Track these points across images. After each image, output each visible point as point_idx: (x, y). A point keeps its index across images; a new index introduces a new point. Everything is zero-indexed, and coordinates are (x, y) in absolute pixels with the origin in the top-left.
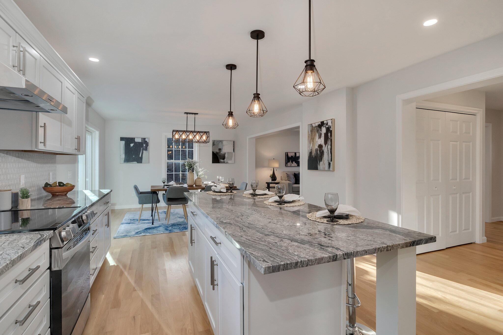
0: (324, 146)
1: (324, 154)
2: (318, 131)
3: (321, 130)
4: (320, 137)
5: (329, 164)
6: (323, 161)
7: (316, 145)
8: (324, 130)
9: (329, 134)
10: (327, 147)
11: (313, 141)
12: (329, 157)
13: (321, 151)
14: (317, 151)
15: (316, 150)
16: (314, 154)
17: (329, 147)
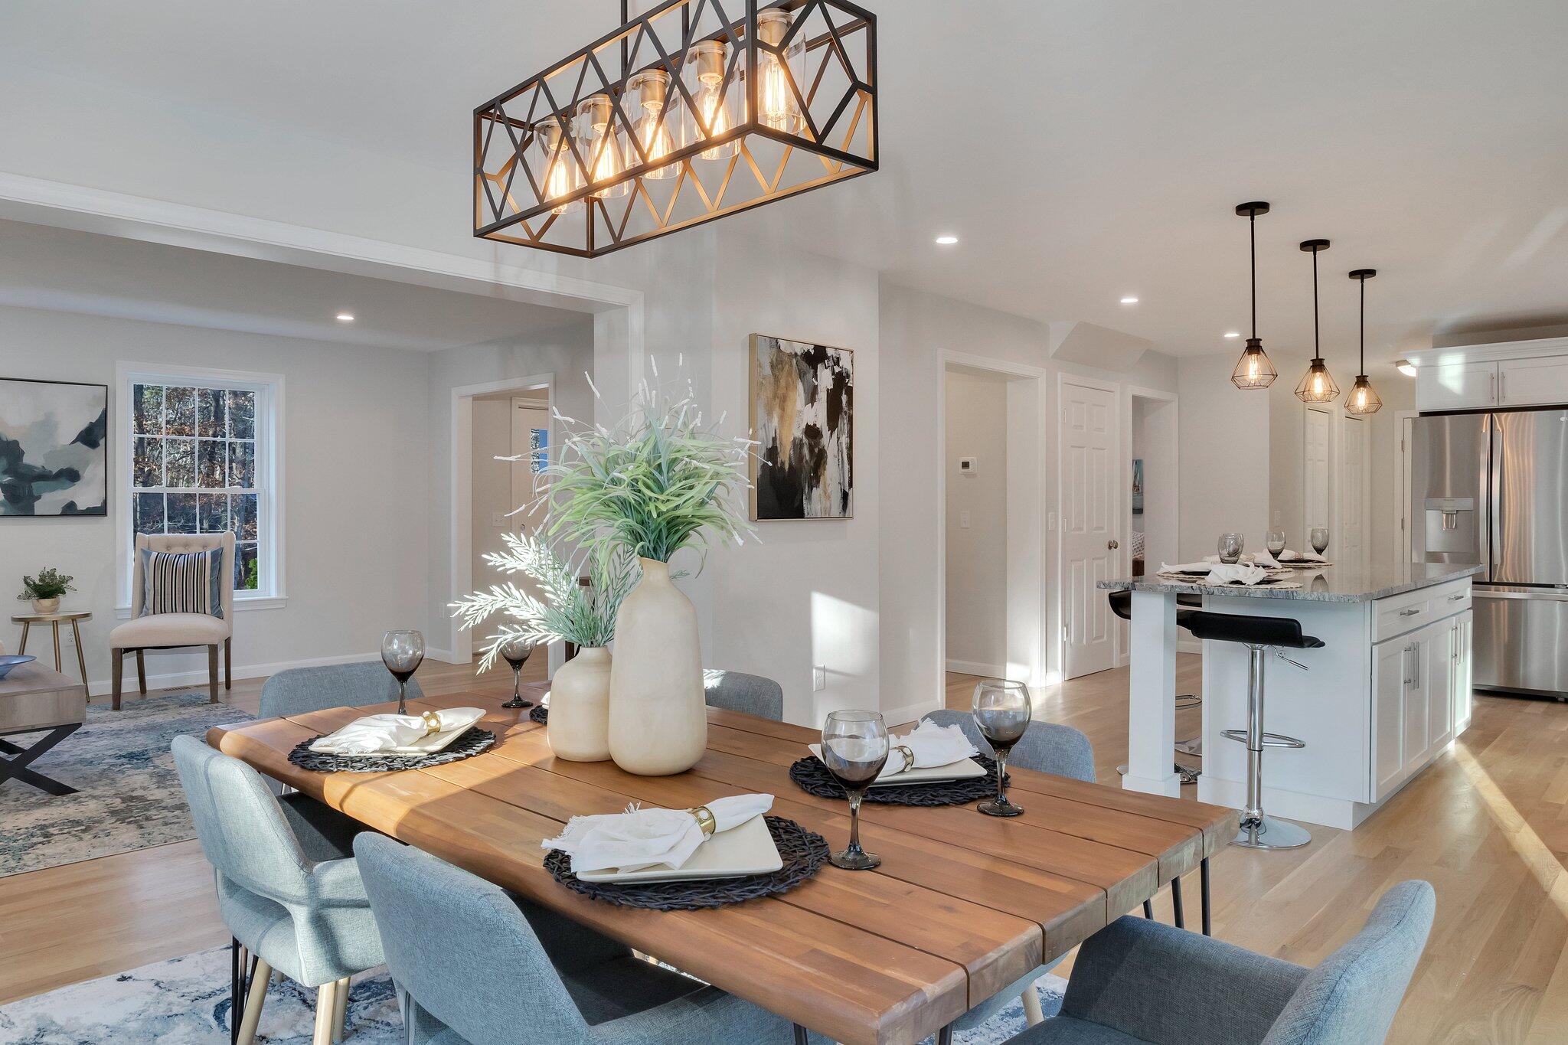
0: (826, 432)
1: (825, 463)
2: (802, 375)
3: (815, 376)
4: (812, 397)
5: (845, 496)
6: (825, 486)
7: (796, 425)
8: (825, 379)
9: (844, 398)
10: (838, 438)
11: (783, 409)
12: (843, 473)
13: (816, 450)
14: (801, 445)
15: (797, 445)
16: (786, 455)
17: (844, 439)
